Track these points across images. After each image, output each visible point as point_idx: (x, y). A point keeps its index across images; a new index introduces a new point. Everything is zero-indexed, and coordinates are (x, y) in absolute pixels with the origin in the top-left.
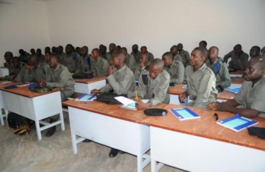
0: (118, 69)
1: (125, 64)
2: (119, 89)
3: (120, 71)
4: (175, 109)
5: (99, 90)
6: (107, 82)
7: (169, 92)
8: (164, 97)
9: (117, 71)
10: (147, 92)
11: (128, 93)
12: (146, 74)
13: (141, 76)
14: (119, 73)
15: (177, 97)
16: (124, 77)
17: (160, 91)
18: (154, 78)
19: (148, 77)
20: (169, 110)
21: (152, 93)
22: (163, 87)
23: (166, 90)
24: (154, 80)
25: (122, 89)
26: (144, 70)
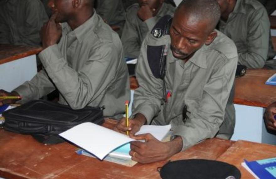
0: (73, 27)
1: (95, 14)
2: (75, 91)
3: (79, 32)
4: (261, 162)
5: (14, 93)
6: (40, 66)
7: (234, 99)
8: (220, 118)
9: (71, 35)
10: (164, 100)
11: (106, 103)
12: (159, 43)
13: (144, 51)
14: (76, 39)
15: (258, 112)
16: (91, 53)
17: (208, 99)
18: (186, 58)
19: (167, 52)
20: (244, 165)
21: (179, 105)
22: (217, 85)
23: (226, 95)
24: (188, 64)
25: (85, 91)
26: (153, 32)
